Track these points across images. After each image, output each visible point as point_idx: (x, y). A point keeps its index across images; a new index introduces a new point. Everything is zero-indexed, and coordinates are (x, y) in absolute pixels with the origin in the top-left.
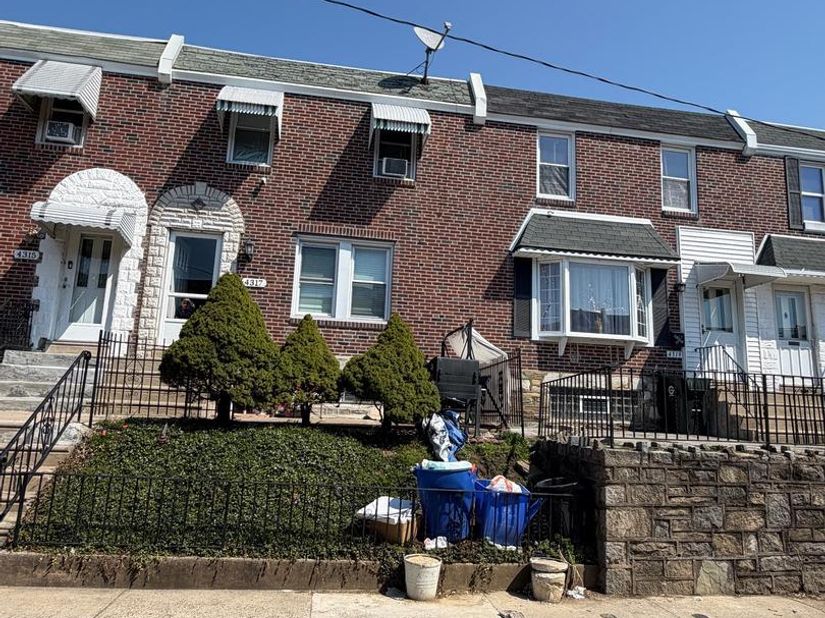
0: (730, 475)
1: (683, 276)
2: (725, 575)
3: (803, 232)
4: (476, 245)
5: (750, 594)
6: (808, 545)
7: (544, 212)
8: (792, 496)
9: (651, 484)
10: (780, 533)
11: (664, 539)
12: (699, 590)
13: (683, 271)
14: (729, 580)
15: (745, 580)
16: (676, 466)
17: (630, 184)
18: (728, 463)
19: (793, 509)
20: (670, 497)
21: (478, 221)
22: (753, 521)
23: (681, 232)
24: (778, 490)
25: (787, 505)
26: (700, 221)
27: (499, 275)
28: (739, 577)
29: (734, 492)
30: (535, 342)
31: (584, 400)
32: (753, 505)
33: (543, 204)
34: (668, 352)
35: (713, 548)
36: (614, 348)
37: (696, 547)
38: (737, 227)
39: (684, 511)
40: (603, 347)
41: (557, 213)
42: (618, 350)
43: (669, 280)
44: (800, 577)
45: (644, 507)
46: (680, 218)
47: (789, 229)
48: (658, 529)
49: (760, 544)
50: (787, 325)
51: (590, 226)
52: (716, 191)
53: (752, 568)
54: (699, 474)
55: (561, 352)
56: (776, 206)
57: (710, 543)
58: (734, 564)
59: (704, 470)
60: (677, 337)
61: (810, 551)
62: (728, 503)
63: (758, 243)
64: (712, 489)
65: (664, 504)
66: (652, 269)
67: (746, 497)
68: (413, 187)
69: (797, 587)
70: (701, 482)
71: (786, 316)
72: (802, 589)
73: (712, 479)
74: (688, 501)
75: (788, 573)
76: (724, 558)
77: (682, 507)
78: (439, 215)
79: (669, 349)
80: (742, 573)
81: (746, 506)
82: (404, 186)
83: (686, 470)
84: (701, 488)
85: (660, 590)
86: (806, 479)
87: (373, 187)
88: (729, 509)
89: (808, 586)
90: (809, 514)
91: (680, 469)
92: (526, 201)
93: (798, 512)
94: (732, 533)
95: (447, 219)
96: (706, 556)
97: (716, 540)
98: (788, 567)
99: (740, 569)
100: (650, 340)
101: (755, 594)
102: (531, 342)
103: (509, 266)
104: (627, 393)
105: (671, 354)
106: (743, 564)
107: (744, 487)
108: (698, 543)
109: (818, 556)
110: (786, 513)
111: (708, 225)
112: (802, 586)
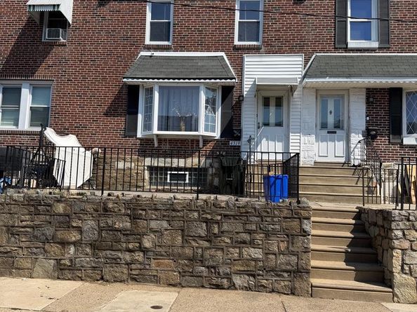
0: (60, 208)
1: (245, 89)
2: (51, 267)
3: (347, 49)
4: (104, 79)
5: (66, 280)
6: (108, 252)
7: (149, 54)
8: (101, 222)
9: (10, 213)
10: (91, 244)
11: (16, 245)
12: (34, 275)
13: (245, 86)
14: (54, 271)
15: (63, 271)
16: (26, 203)
17: (211, 29)
18: (59, 201)
19: (101, 230)
20: (21, 222)
21: (106, 63)
22: (74, 236)
23: (246, 59)
24: (91, 218)
25: (96, 227)
26: (263, 50)
27: (117, 98)
28: (61, 269)
29: (61, 219)
30: (139, 139)
31: (170, 174)
32: (73, 227)
33: (149, 48)
34: (230, 142)
35: (45, 251)
36: (192, 141)
37: (35, 250)
38: (292, 51)
39: (28, 229)
40: (185, 140)
41: (157, 54)
42: (195, 141)
43: (235, 94)
44: (102, 271)
45: (5, 226)
46: (248, 49)
47: (335, 48)
48: (13, 239)
49: (76, 250)
50: (331, 120)
51: (178, 61)
52: (278, 26)
53: (69, 264)
54: (39, 208)
55: (156, 145)
56: (325, 32)
57: (44, 248)
58: (58, 261)
59: (44, 206)
60: (235, 132)
61: (110, 256)
62: (57, 225)
63: (306, 61)
64: (48, 217)
65: (16, 225)
66: (222, 86)
67: (69, 222)
68: (65, 45)
69: (99, 277)
70: (41, 213)
71: (331, 112)
72: (102, 278)
73: (48, 211)
74: (31, 223)
75: (94, 268)
76: (52, 258)
77: (28, 227)
78: (81, 61)
79: (231, 140)
80: (62, 267)
81: (69, 227)
82: (59, 45)
83: (33, 205)
84: (40, 216)
85: (11, 274)
86: (111, 211)
87: (41, 48)
88: (57, 229)
89: (107, 277)
90: (111, 233)
91: (28, 205)
92: (137, 47)
93: (104, 232)
94: (58, 243)
95: (86, 64)
96: (41, 256)
97: (47, 246)
98: (94, 265)
99: (61, 265)
100: (217, 134)
101: (69, 279)
102: (137, 139)
103: (125, 91)
104: (195, 169)
105: (232, 143)
106: (63, 262)
107: (68, 216)
108: (36, 248)
109: (115, 259)
110: (96, 232)
111: (268, 52)
112: (102, 276)
